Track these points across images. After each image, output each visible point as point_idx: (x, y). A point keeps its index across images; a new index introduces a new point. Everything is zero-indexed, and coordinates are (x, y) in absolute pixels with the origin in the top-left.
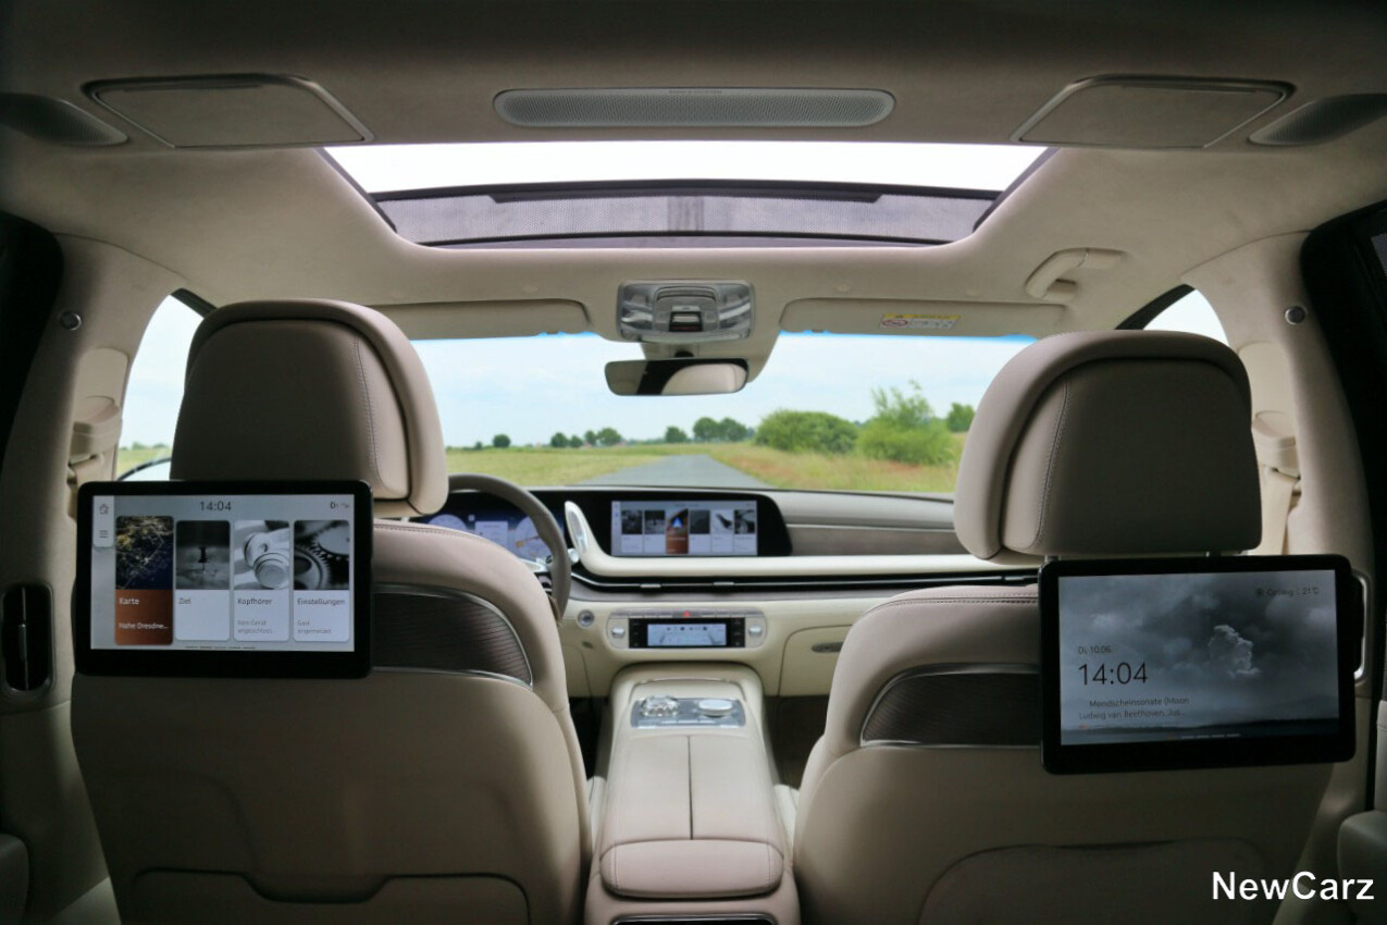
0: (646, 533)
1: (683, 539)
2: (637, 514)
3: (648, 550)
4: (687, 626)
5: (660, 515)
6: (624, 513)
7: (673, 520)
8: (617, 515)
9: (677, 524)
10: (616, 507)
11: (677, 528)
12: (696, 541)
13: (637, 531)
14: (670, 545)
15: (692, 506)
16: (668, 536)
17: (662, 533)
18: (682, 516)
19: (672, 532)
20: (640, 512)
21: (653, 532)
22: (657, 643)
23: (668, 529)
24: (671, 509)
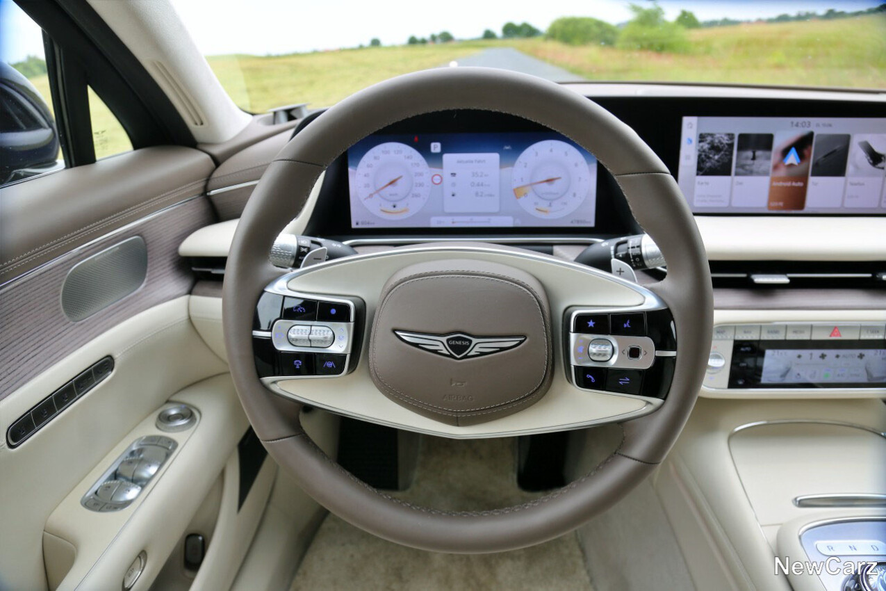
0: (737, 174)
1: (800, 184)
2: (725, 141)
3: (739, 204)
4: (831, 353)
5: (765, 142)
6: (702, 138)
7: (785, 152)
8: (690, 141)
9: (793, 158)
10: (691, 127)
11: (791, 165)
12: (820, 189)
13: (723, 169)
14: (774, 194)
15: (821, 127)
16: (773, 180)
17: (765, 173)
18: (802, 145)
19: (782, 172)
20: (731, 136)
21: (751, 173)
22: (777, 380)
23: (776, 167)
24: (785, 131)
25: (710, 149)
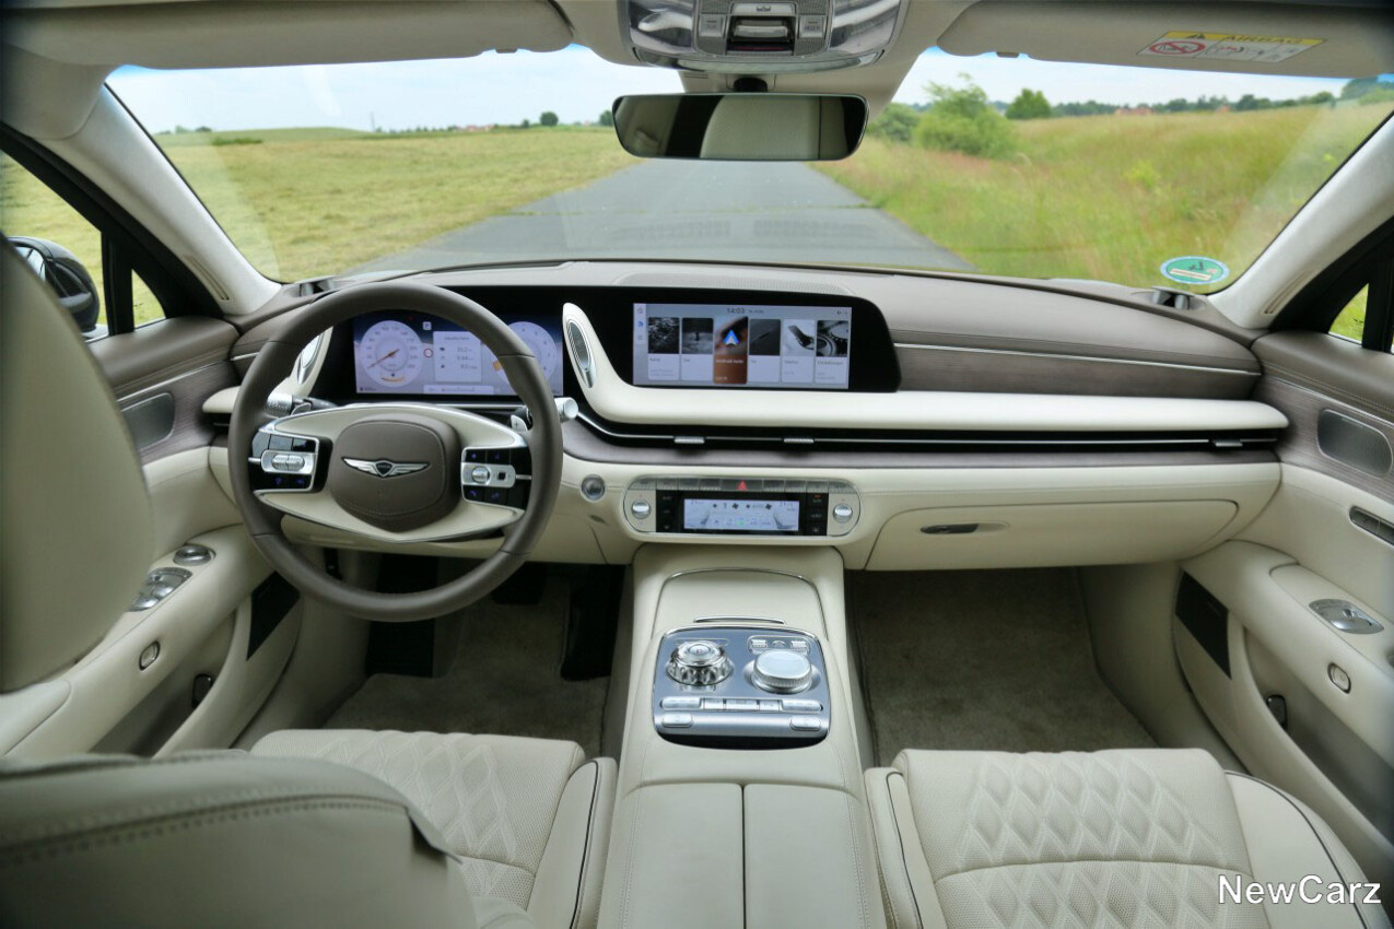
0: (684, 352)
1: (741, 362)
2: (672, 324)
3: (687, 378)
5: (706, 325)
6: (651, 321)
7: (725, 334)
8: (641, 324)
9: (731, 339)
10: (641, 312)
11: (731, 345)
12: (758, 366)
13: (671, 348)
14: (718, 369)
15: (754, 313)
16: (716, 358)
17: (709, 352)
18: (739, 327)
19: (723, 351)
20: (676, 320)
21: (696, 351)
23: (717, 347)
24: (723, 316)
25: (659, 331)
